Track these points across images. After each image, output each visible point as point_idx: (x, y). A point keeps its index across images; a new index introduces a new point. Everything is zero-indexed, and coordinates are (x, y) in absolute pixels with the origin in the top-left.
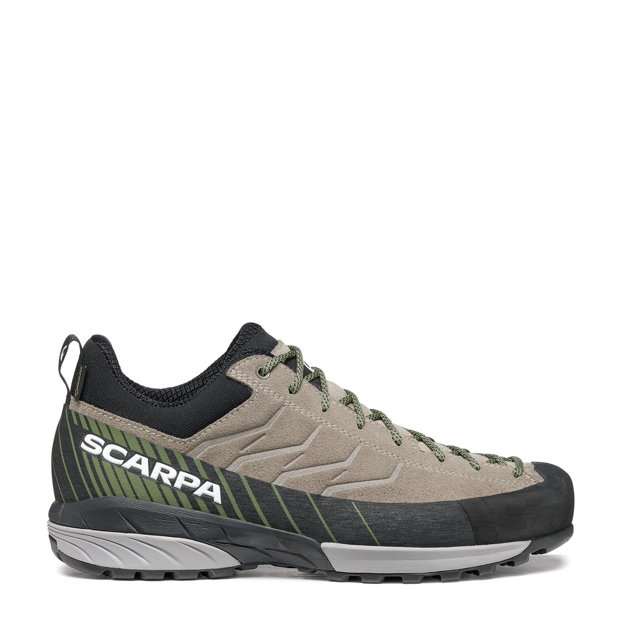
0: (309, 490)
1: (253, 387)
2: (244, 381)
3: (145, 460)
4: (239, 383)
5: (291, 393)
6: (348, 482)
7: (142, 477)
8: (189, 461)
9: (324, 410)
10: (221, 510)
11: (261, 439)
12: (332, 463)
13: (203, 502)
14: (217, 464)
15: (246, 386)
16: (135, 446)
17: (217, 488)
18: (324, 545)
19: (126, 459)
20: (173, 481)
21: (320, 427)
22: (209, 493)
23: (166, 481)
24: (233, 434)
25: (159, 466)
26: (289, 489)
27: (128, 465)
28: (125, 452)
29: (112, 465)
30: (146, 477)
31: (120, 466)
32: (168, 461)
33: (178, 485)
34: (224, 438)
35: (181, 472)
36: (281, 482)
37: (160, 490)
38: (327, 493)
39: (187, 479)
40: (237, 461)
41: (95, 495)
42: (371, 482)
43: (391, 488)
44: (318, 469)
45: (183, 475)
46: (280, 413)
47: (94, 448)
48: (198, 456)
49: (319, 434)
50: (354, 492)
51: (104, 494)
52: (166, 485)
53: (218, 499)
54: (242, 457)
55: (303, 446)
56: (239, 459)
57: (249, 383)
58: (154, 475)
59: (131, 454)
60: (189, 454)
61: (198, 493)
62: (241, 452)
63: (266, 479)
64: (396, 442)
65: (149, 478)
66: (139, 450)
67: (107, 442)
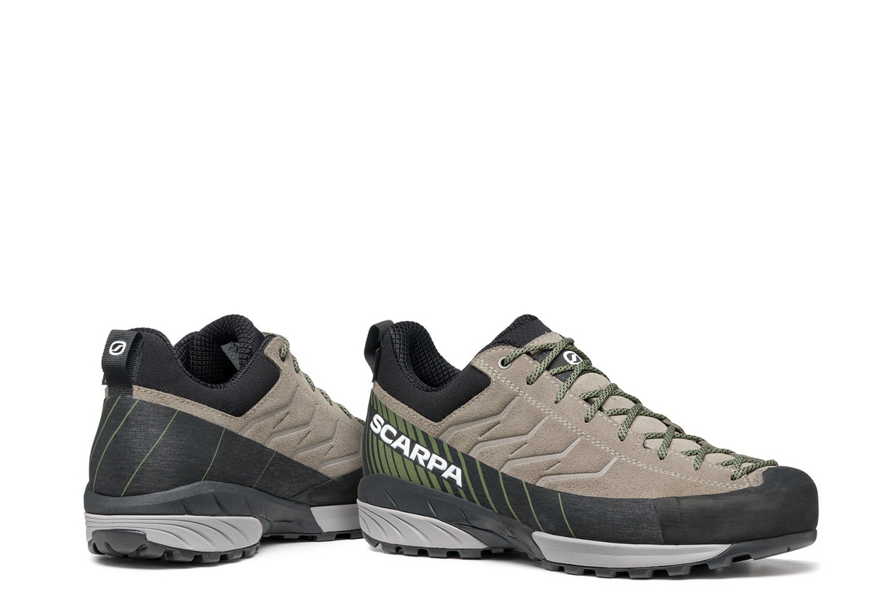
0: (525, 479)
1: (492, 377)
2: (485, 370)
3: (408, 441)
4: (480, 372)
5: (528, 384)
6: (559, 474)
7: (403, 457)
8: (440, 443)
9: (556, 402)
10: (462, 492)
11: (496, 427)
12: (549, 454)
13: (448, 484)
14: (460, 448)
15: (486, 376)
16: (402, 429)
17: (459, 471)
18: (536, 534)
19: (395, 439)
20: (426, 462)
21: (547, 418)
22: (453, 476)
23: (422, 463)
24: (472, 421)
25: (417, 447)
26: (511, 477)
27: (394, 445)
28: (395, 432)
29: (385, 443)
30: (406, 457)
31: (389, 445)
32: (424, 443)
33: (430, 467)
34: (466, 424)
35: (433, 455)
36: (506, 470)
37: (416, 470)
38: (541, 483)
39: (438, 462)
40: (476, 447)
41: (373, 472)
42: (581, 475)
43: (597, 482)
44: (535, 460)
45: (435, 457)
46: (513, 403)
47: (376, 427)
48: (447, 439)
49: (543, 425)
50: (563, 484)
51: (378, 472)
52: (421, 465)
53: (459, 483)
54: (481, 444)
55: (528, 435)
56: (478, 446)
57: (489, 373)
58: (413, 457)
59: (399, 434)
60: (441, 438)
61: (445, 475)
62: (480, 438)
63: (495, 466)
64: (620, 437)
65: (409, 459)
66: (405, 432)
67: (387, 422)
